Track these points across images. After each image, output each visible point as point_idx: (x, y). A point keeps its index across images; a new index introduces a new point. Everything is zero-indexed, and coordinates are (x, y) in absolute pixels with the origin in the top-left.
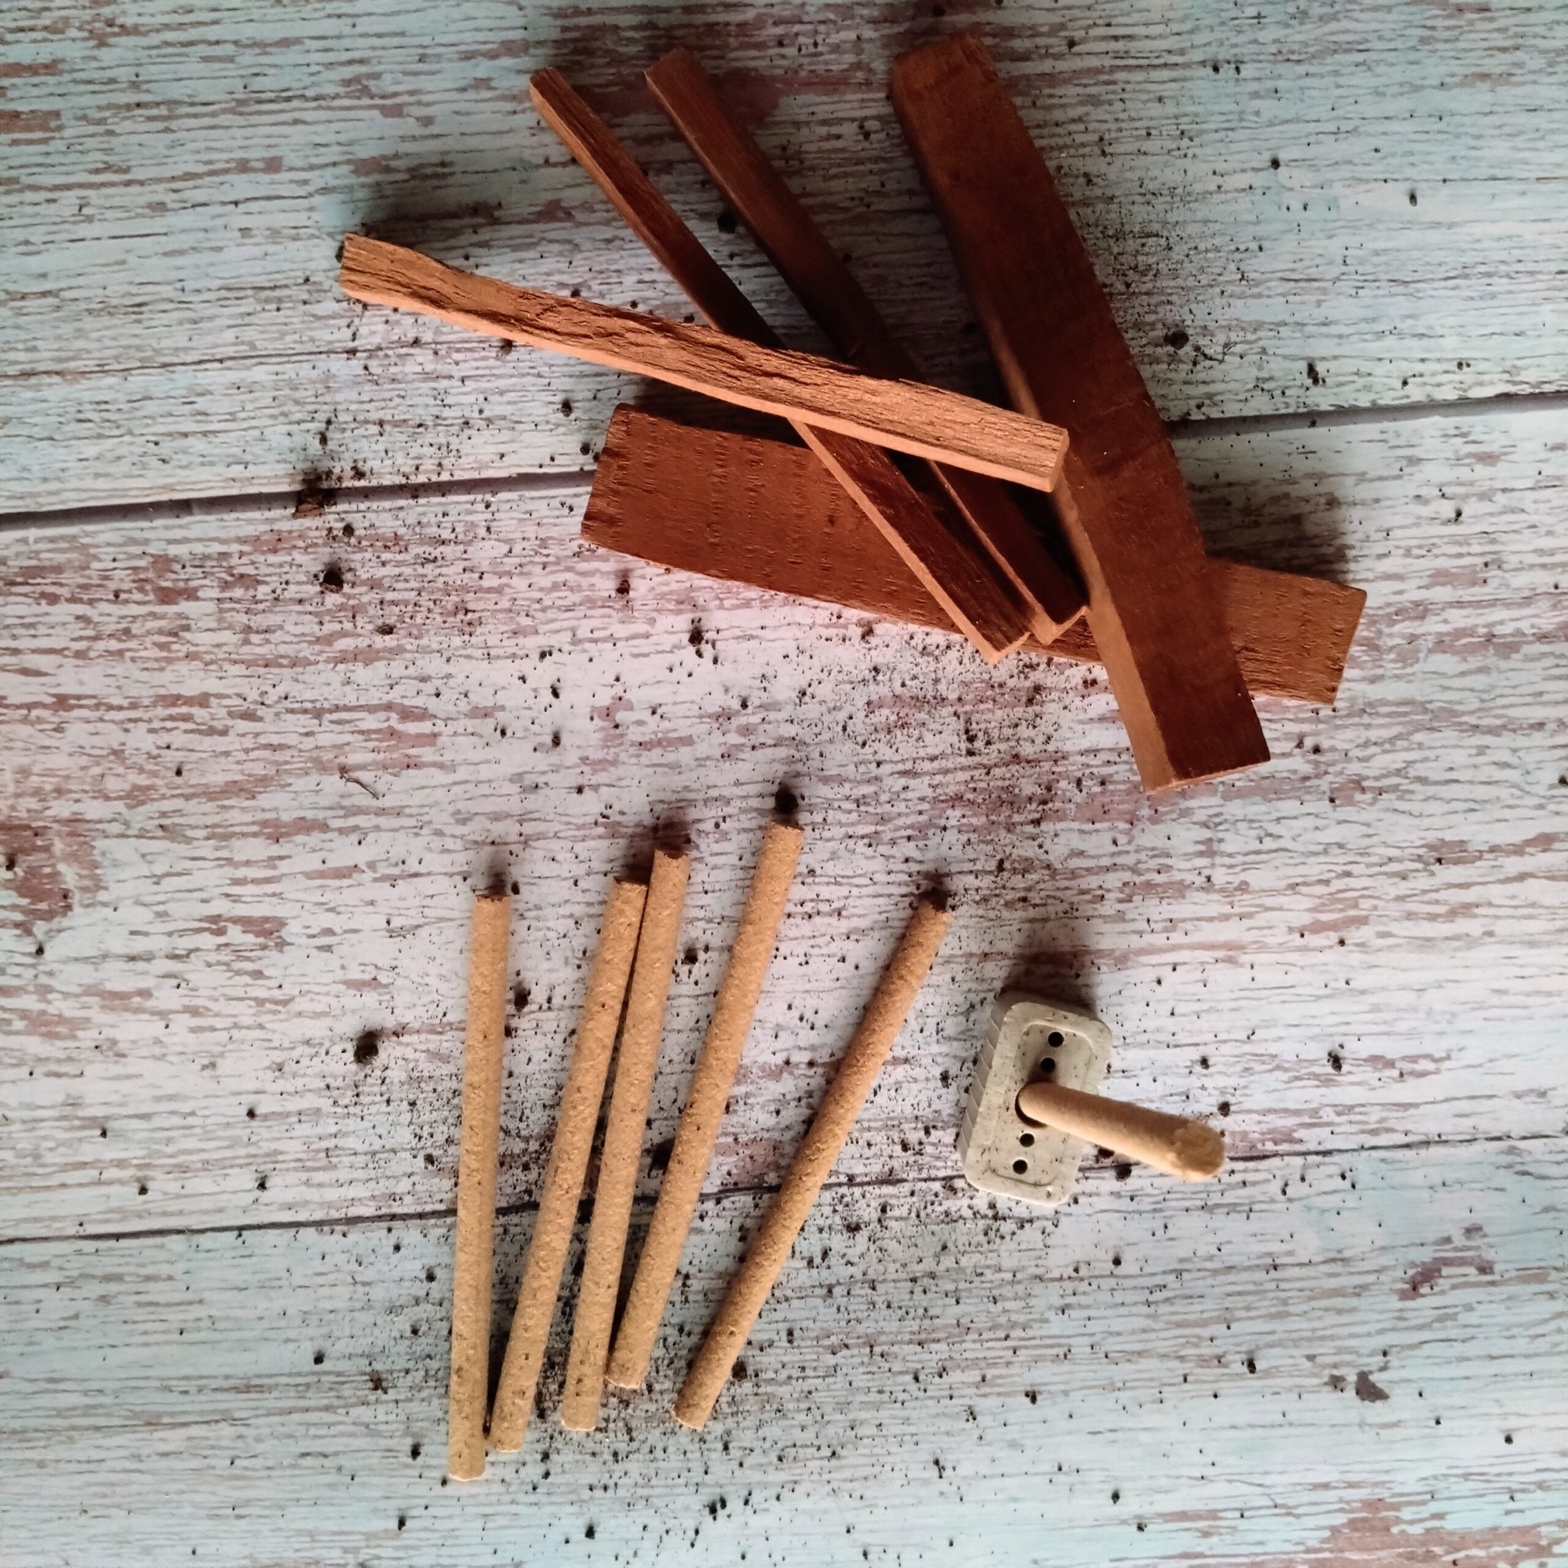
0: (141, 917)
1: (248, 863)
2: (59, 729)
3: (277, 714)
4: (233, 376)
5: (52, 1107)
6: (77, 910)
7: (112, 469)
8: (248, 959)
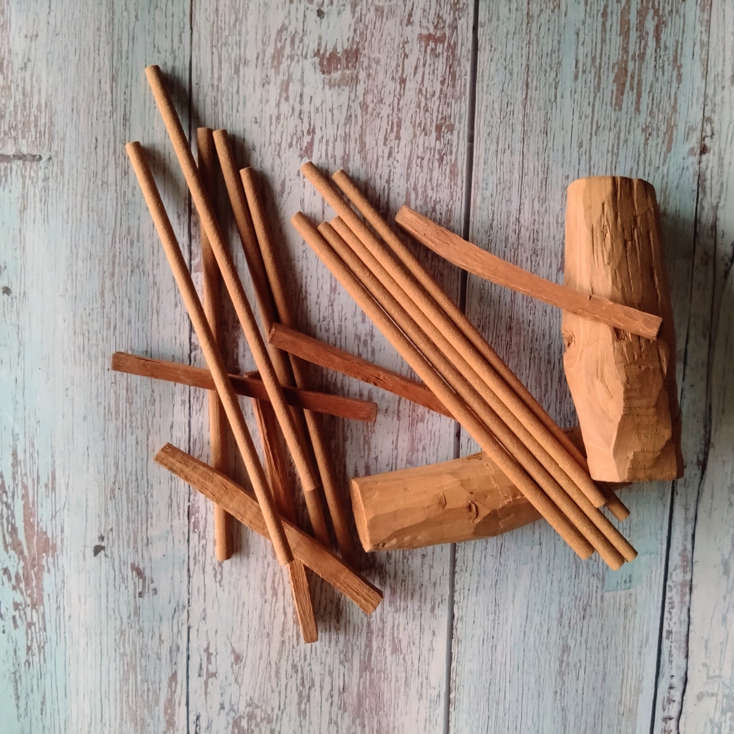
0: (317, 102)
1: (334, 148)
2: (393, 78)
3: (389, 166)
4: (516, 165)
5: (245, 54)
6: (323, 76)
7: (488, 113)
8: (297, 142)
